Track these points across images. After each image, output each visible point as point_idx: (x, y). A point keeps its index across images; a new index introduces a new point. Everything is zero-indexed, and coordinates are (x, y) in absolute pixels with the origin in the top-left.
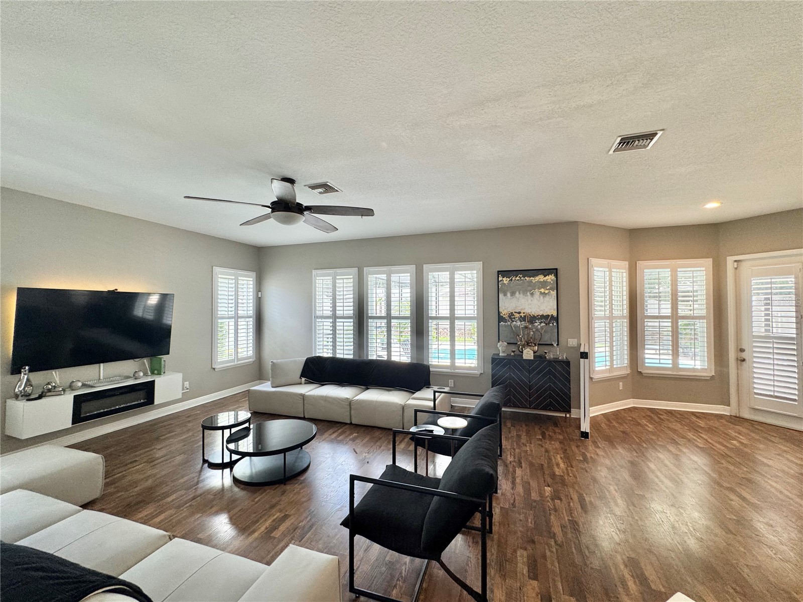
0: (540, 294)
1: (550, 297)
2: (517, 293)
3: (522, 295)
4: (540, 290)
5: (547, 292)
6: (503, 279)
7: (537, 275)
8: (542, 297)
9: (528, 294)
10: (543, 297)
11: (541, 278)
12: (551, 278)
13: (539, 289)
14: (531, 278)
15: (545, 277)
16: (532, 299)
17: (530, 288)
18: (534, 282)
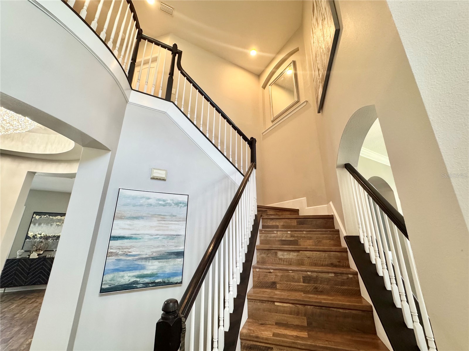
3: (45, 225)
6: (36, 216)
7: (57, 216)
9: (49, 225)
10: (58, 227)
13: (56, 222)
15: (61, 217)
16: (51, 227)
17: (51, 222)
18: (54, 219)
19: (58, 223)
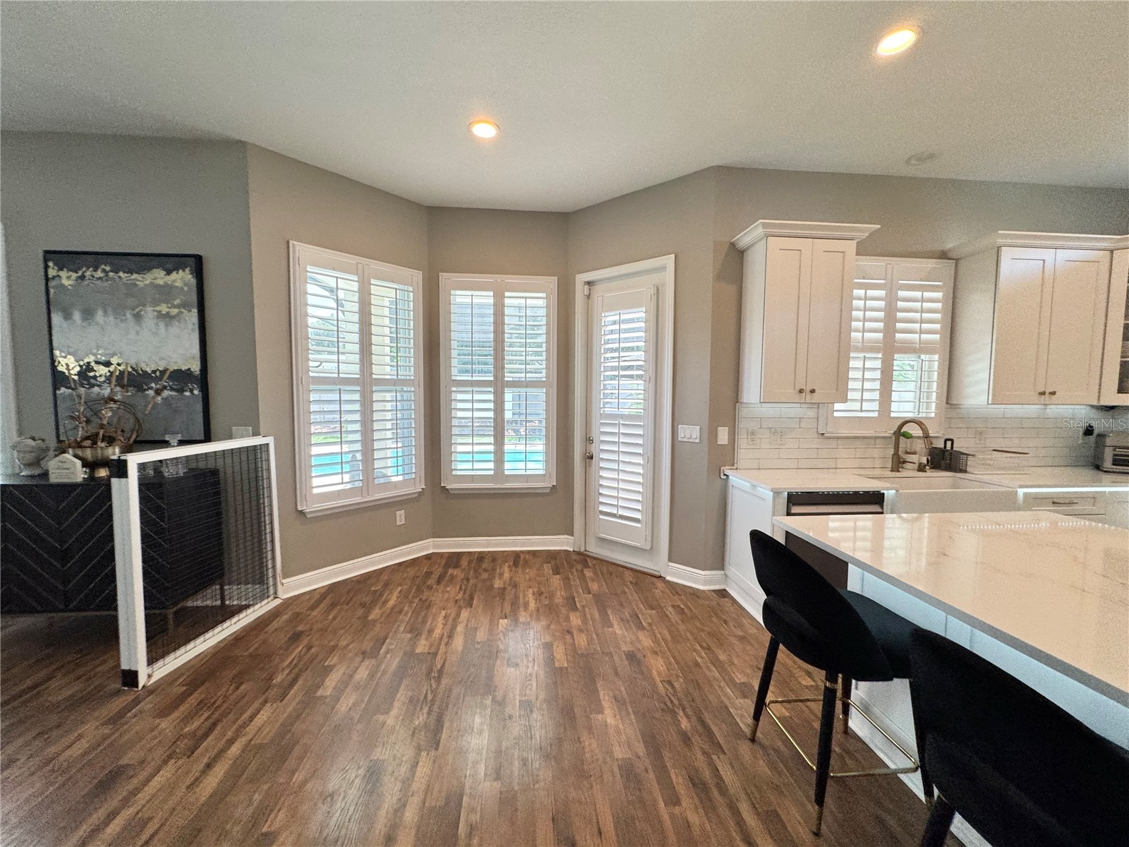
0: (158, 317)
1: (182, 325)
2: (100, 313)
3: (111, 319)
4: (158, 308)
5: (174, 311)
6: (61, 273)
7: (149, 269)
8: (162, 325)
9: (129, 316)
10: (167, 325)
11: (158, 276)
12: (183, 278)
13: (156, 303)
14: (135, 276)
15: (169, 272)
16: (138, 328)
17: (131, 301)
18: (141, 284)
19: (164, 308)
